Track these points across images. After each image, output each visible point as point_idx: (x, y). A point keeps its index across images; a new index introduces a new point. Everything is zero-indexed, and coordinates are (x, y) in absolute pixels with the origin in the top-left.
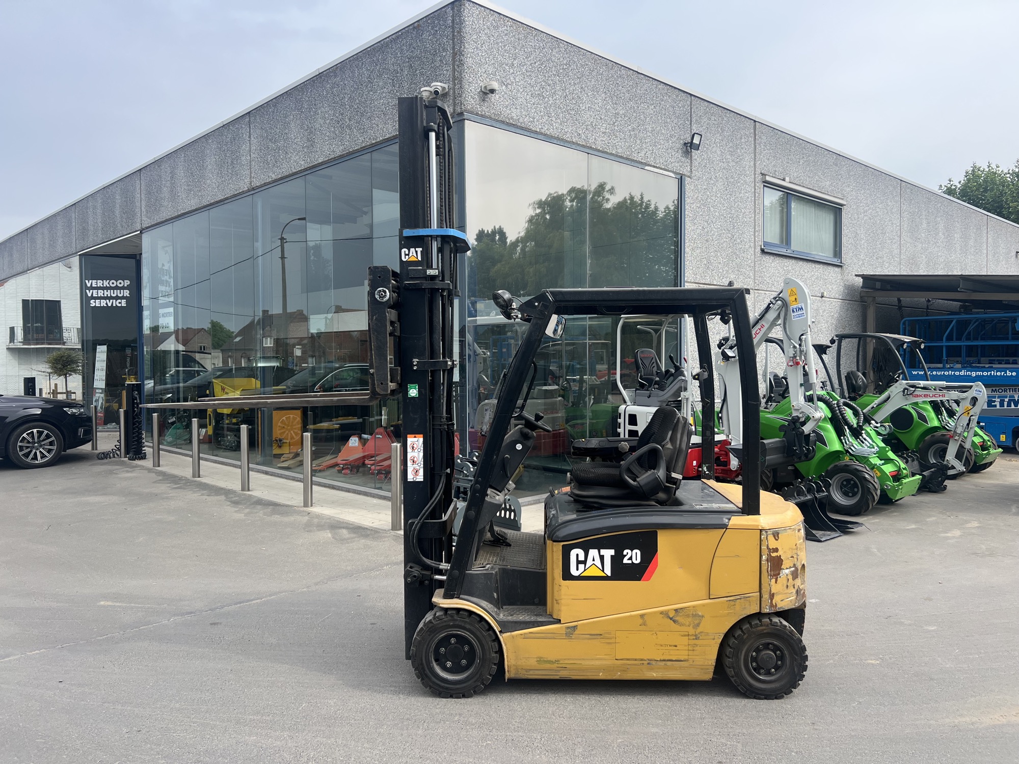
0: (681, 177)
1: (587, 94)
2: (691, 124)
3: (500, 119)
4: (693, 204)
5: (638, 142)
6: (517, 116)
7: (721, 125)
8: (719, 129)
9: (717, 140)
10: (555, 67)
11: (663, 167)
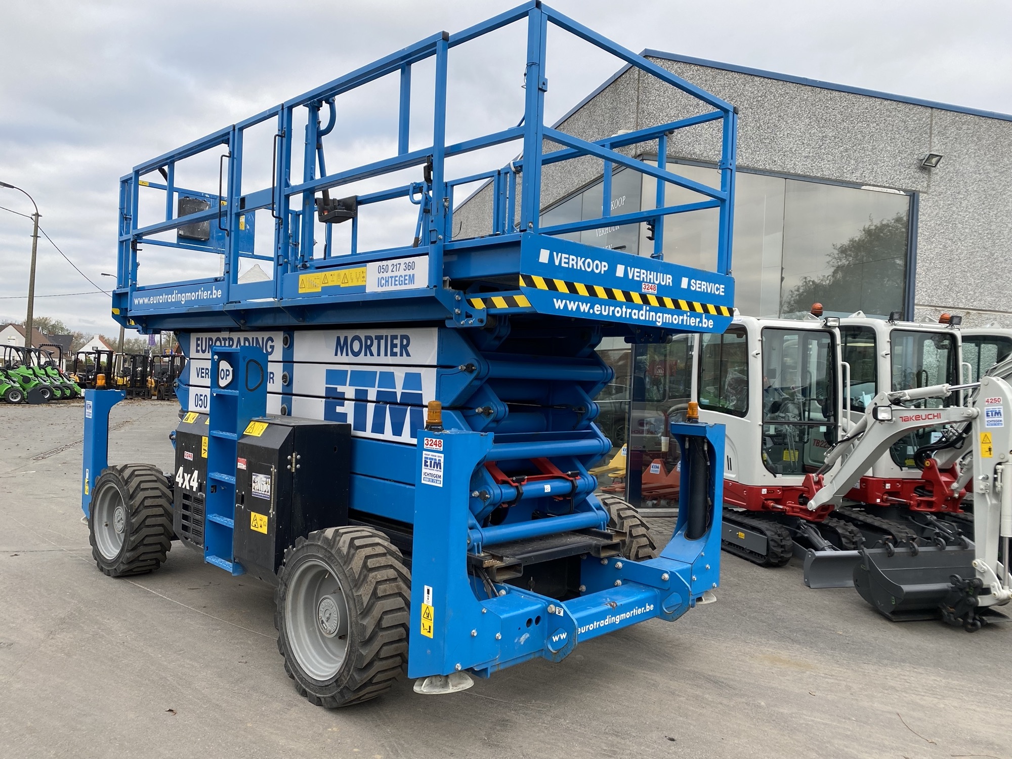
0: (914, 194)
1: (786, 122)
2: (930, 136)
3: (681, 156)
4: (930, 221)
5: (853, 162)
6: (701, 151)
7: (978, 133)
8: (975, 139)
9: (970, 151)
10: (748, 100)
11: (888, 185)
